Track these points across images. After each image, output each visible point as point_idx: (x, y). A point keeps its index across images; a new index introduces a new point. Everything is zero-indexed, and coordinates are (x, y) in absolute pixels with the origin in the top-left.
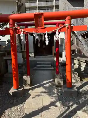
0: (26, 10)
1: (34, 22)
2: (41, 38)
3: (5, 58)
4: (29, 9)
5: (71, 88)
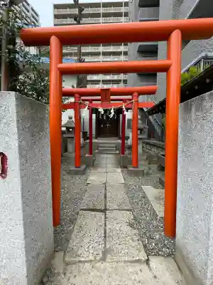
5: (137, 167)
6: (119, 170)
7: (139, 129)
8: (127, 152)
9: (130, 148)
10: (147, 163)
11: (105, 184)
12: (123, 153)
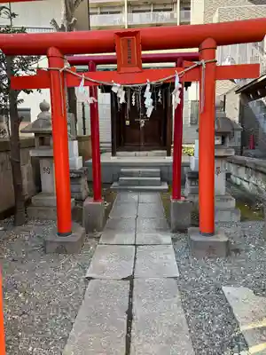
0: (89, 14)
1: (115, 54)
2: (134, 100)
3: (32, 153)
4: (99, 11)
5: (212, 233)
6: (167, 239)
7: (217, 133)
8: (187, 190)
9: (195, 177)
10: (236, 218)
11: (131, 278)
12: (177, 195)
